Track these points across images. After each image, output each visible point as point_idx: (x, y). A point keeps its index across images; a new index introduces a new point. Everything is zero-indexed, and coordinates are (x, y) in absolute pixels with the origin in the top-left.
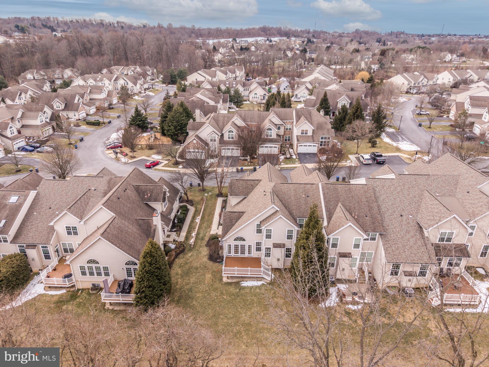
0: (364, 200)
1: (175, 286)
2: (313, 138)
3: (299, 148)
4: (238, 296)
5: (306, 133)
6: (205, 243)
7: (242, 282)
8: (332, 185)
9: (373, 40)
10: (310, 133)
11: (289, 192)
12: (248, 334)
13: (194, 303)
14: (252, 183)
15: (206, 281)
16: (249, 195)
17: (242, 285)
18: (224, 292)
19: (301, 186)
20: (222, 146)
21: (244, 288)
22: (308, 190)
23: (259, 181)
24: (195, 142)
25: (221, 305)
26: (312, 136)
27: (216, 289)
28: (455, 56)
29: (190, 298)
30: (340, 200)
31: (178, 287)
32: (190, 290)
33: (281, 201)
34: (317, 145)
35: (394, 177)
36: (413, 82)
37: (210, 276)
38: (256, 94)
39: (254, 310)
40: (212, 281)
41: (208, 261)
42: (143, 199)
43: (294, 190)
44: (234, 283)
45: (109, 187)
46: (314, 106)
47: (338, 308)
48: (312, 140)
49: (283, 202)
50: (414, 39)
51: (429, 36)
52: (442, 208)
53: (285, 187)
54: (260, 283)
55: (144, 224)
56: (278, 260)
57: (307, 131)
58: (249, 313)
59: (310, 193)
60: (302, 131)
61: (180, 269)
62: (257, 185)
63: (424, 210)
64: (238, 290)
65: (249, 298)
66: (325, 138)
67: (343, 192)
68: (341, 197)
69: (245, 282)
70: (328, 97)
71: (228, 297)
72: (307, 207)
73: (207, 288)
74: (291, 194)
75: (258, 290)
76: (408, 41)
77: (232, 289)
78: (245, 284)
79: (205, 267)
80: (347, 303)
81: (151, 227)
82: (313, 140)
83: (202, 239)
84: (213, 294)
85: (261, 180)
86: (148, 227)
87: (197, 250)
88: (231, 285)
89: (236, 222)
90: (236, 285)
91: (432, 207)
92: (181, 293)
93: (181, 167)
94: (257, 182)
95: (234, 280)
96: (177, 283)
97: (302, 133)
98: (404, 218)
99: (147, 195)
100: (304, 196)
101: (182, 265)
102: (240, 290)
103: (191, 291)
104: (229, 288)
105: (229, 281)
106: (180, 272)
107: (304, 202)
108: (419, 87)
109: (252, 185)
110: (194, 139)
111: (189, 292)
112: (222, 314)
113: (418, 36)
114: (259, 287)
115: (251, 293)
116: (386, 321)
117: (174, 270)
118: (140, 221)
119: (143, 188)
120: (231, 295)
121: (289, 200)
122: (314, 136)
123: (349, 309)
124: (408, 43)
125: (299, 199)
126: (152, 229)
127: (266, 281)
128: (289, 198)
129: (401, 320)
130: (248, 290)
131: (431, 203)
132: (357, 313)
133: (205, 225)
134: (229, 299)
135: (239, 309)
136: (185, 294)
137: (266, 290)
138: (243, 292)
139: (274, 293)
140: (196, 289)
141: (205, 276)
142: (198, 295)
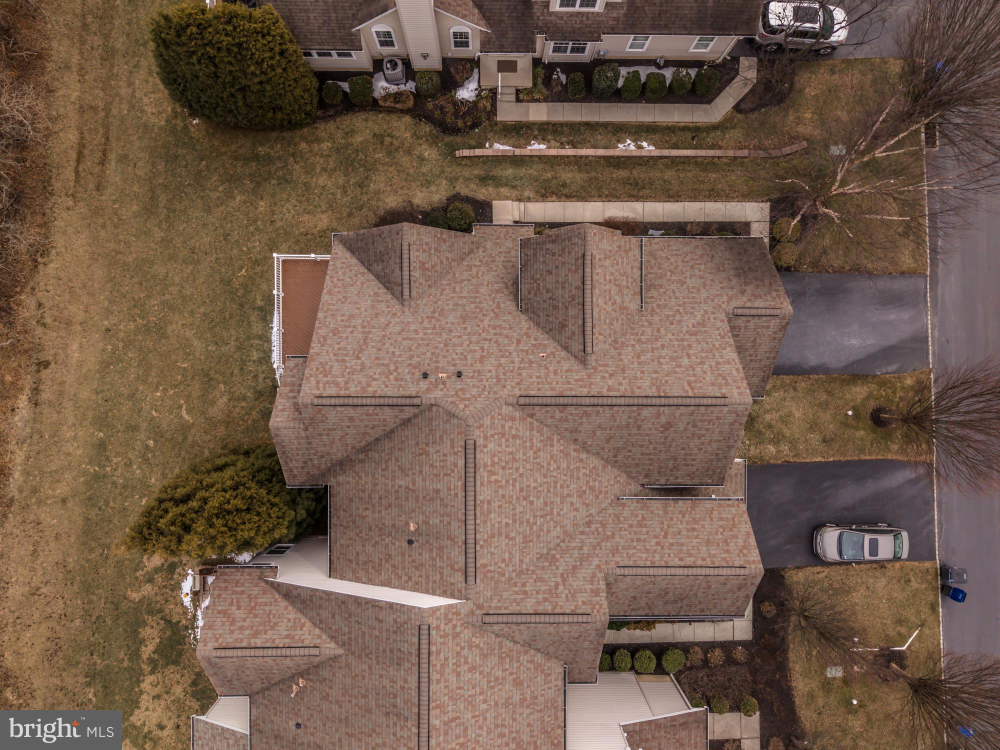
1: (305, 139)
4: (241, 305)
8: (414, 651)
11: (426, 469)
12: (137, 331)
13: (239, 198)
14: (573, 327)
15: (306, 217)
18: (258, 269)
19: (455, 524)
21: (266, 317)
22: (441, 549)
23: (582, 357)
25: (221, 265)
29: (259, 185)
30: (351, 659)
31: (303, 145)
32: (285, 181)
33: (389, 434)
39: (199, 349)
40: (302, 234)
43: (438, 491)
49: (387, 444)
53: (450, 459)
58: (189, 333)
59: (426, 556)
61: (369, 137)
62: (566, 348)
65: (232, 332)
67: (386, 682)
68: (365, 667)
71: (241, 280)
72: (370, 529)
73: (279, 224)
74: (419, 480)
75: (255, 355)
84: (258, 244)
85: (584, 362)
87: (443, 172)
89: (377, 277)
92: (279, 158)
94: (576, 347)
96: (318, 140)
100: (412, 527)
101: (388, 139)
102: (262, 311)
103: (279, 184)
106: (358, 139)
107: (389, 523)
109: (563, 326)
112: (195, 268)
114: (266, 360)
115: (248, 338)
116: (147, 651)
117: (366, 120)
121: (392, 465)
125: (400, 506)
128: (400, 468)
130: (257, 328)
132: (172, 590)
133: (567, 175)
134: (236, 284)
135: (202, 310)
136: (273, 171)
137: (256, 376)
138: (253, 318)
139: (244, 398)
140: (285, 196)
141: (325, 212)
142: (262, 203)
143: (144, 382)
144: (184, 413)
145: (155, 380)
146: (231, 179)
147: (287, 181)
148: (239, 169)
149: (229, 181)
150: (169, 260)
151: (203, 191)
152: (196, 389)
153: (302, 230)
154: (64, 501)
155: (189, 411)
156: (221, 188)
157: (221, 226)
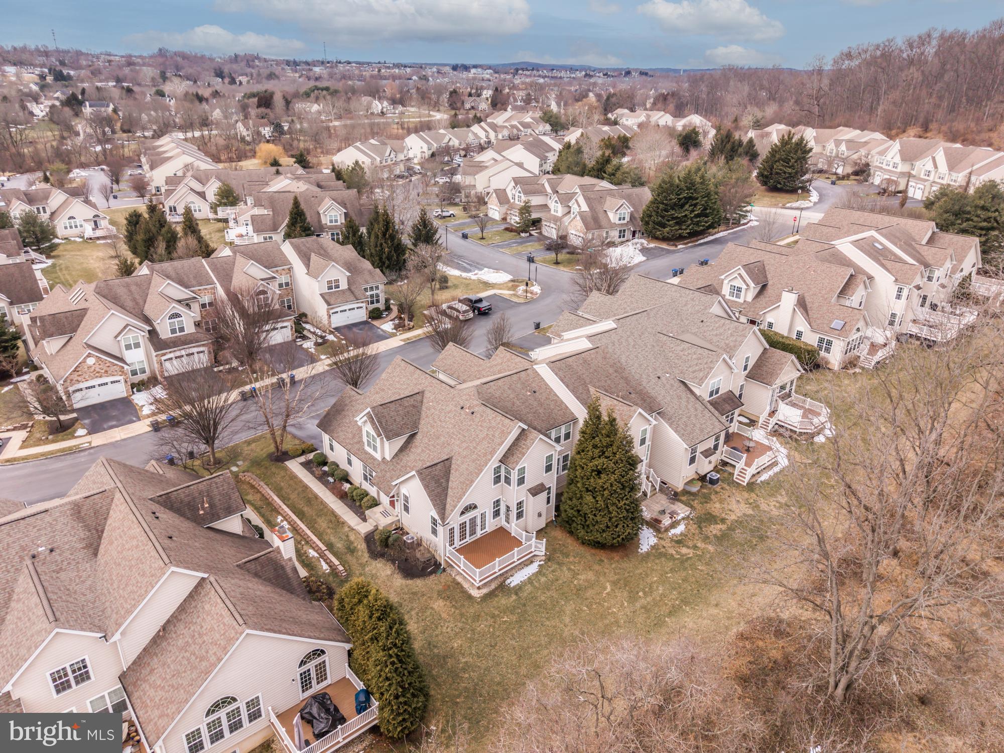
0: (611, 371)
2: (352, 292)
3: (333, 317)
4: (524, 605)
5: (337, 287)
6: (366, 555)
7: (508, 581)
9: (207, 73)
10: (344, 285)
13: (464, 660)
14: (411, 401)
15: (444, 615)
16: (420, 426)
17: (512, 585)
18: (497, 613)
20: (164, 355)
21: (518, 589)
24: (91, 361)
25: (513, 635)
26: (349, 289)
27: (477, 617)
28: (385, 104)
29: (445, 657)
32: (430, 646)
34: (364, 305)
35: (614, 325)
36: (378, 159)
37: (441, 603)
38: (71, 218)
39: (569, 608)
40: (456, 608)
41: (410, 582)
42: (198, 521)
44: (496, 589)
45: (87, 527)
46: (275, 229)
47: (663, 542)
48: (352, 298)
50: (283, 69)
51: (307, 63)
52: (700, 351)
54: (533, 568)
55: (263, 567)
56: (540, 515)
57: (337, 281)
58: (567, 620)
59: (533, 385)
60: (329, 282)
62: (422, 402)
63: (676, 361)
64: (514, 597)
65: (543, 598)
66: (372, 289)
69: (511, 579)
70: (303, 206)
71: (511, 616)
73: (460, 625)
75: (543, 579)
76: (277, 73)
77: (503, 601)
78: (515, 580)
79: (414, 594)
80: (667, 530)
81: (283, 568)
82: (355, 296)
83: (351, 550)
84: (482, 626)
85: (423, 392)
86: (275, 570)
87: (362, 574)
88: (497, 596)
89: (448, 481)
90: (502, 590)
91: (686, 353)
93: (81, 432)
94: (418, 397)
95: (493, 586)
97: (330, 288)
98: (663, 378)
99: (203, 509)
102: (516, 594)
103: (435, 647)
104: (497, 602)
105: (485, 591)
108: (389, 166)
109: (414, 406)
110: (89, 355)
111: (431, 651)
112: (528, 647)
113: (288, 63)
114: (540, 573)
115: (538, 589)
116: (722, 527)
118: (252, 566)
119: (182, 496)
120: (511, 610)
121: (515, 408)
122: (353, 289)
123: (674, 535)
124: (277, 77)
125: (526, 400)
126: (289, 570)
127: (539, 558)
128: (513, 404)
129: (733, 517)
130: (529, 588)
131: (680, 348)
132: (687, 535)
133: (322, 524)
134: (514, 618)
135: (548, 623)
136: (429, 658)
137: (553, 571)
138: (525, 594)
139: (569, 569)
140: (440, 638)
141: (432, 608)
142: (456, 645)
143: (617, 622)
144: (609, 589)
145: (609, 617)
146: (455, 675)
147: (429, 644)
148: (445, 677)
149: (457, 675)
150: (539, 667)
151: (477, 684)
152: (590, 593)
153: (453, 610)
154: (717, 605)
155: (605, 589)
156: (467, 675)
157: (490, 655)
